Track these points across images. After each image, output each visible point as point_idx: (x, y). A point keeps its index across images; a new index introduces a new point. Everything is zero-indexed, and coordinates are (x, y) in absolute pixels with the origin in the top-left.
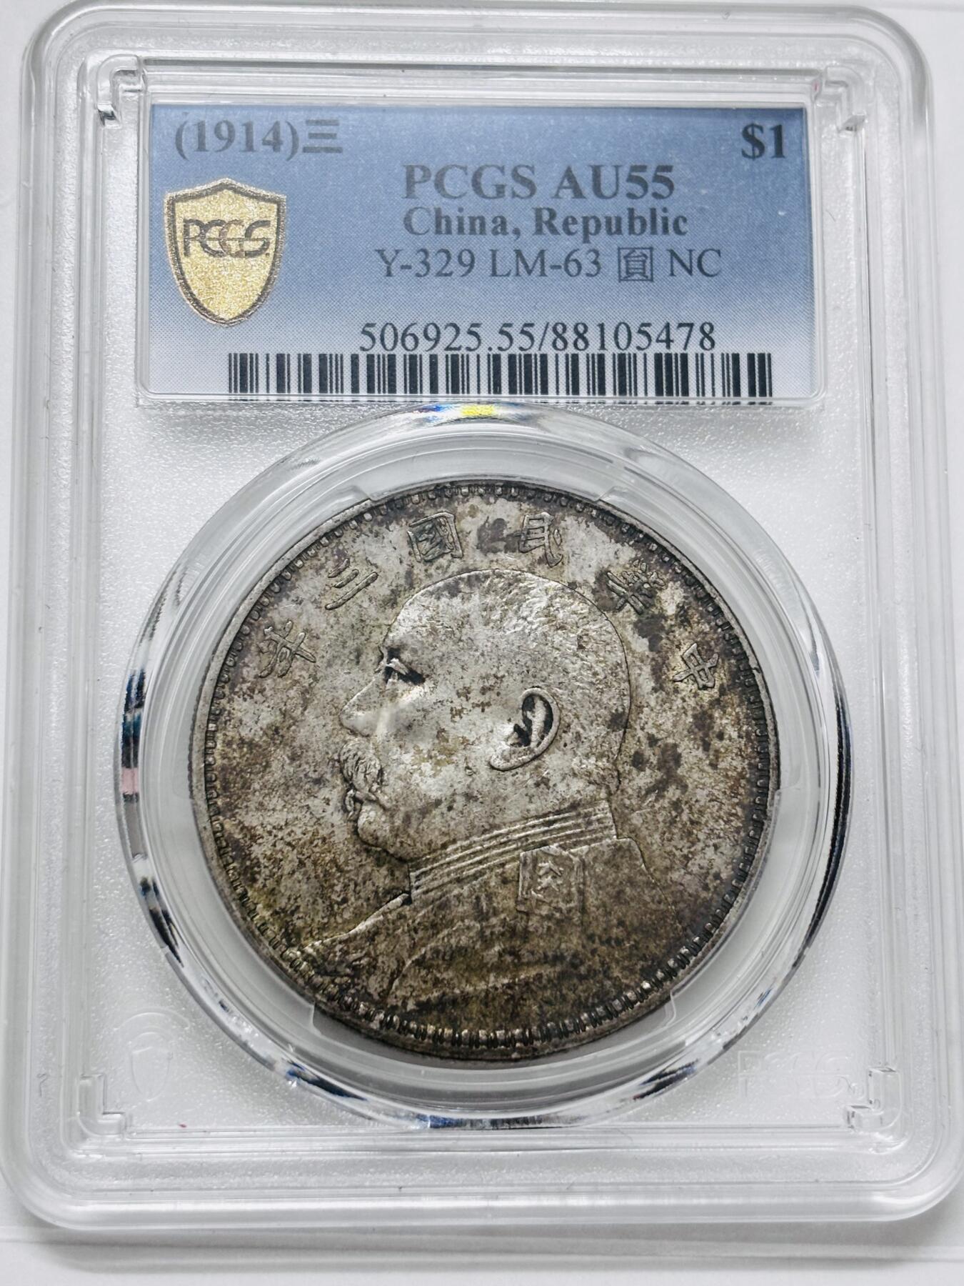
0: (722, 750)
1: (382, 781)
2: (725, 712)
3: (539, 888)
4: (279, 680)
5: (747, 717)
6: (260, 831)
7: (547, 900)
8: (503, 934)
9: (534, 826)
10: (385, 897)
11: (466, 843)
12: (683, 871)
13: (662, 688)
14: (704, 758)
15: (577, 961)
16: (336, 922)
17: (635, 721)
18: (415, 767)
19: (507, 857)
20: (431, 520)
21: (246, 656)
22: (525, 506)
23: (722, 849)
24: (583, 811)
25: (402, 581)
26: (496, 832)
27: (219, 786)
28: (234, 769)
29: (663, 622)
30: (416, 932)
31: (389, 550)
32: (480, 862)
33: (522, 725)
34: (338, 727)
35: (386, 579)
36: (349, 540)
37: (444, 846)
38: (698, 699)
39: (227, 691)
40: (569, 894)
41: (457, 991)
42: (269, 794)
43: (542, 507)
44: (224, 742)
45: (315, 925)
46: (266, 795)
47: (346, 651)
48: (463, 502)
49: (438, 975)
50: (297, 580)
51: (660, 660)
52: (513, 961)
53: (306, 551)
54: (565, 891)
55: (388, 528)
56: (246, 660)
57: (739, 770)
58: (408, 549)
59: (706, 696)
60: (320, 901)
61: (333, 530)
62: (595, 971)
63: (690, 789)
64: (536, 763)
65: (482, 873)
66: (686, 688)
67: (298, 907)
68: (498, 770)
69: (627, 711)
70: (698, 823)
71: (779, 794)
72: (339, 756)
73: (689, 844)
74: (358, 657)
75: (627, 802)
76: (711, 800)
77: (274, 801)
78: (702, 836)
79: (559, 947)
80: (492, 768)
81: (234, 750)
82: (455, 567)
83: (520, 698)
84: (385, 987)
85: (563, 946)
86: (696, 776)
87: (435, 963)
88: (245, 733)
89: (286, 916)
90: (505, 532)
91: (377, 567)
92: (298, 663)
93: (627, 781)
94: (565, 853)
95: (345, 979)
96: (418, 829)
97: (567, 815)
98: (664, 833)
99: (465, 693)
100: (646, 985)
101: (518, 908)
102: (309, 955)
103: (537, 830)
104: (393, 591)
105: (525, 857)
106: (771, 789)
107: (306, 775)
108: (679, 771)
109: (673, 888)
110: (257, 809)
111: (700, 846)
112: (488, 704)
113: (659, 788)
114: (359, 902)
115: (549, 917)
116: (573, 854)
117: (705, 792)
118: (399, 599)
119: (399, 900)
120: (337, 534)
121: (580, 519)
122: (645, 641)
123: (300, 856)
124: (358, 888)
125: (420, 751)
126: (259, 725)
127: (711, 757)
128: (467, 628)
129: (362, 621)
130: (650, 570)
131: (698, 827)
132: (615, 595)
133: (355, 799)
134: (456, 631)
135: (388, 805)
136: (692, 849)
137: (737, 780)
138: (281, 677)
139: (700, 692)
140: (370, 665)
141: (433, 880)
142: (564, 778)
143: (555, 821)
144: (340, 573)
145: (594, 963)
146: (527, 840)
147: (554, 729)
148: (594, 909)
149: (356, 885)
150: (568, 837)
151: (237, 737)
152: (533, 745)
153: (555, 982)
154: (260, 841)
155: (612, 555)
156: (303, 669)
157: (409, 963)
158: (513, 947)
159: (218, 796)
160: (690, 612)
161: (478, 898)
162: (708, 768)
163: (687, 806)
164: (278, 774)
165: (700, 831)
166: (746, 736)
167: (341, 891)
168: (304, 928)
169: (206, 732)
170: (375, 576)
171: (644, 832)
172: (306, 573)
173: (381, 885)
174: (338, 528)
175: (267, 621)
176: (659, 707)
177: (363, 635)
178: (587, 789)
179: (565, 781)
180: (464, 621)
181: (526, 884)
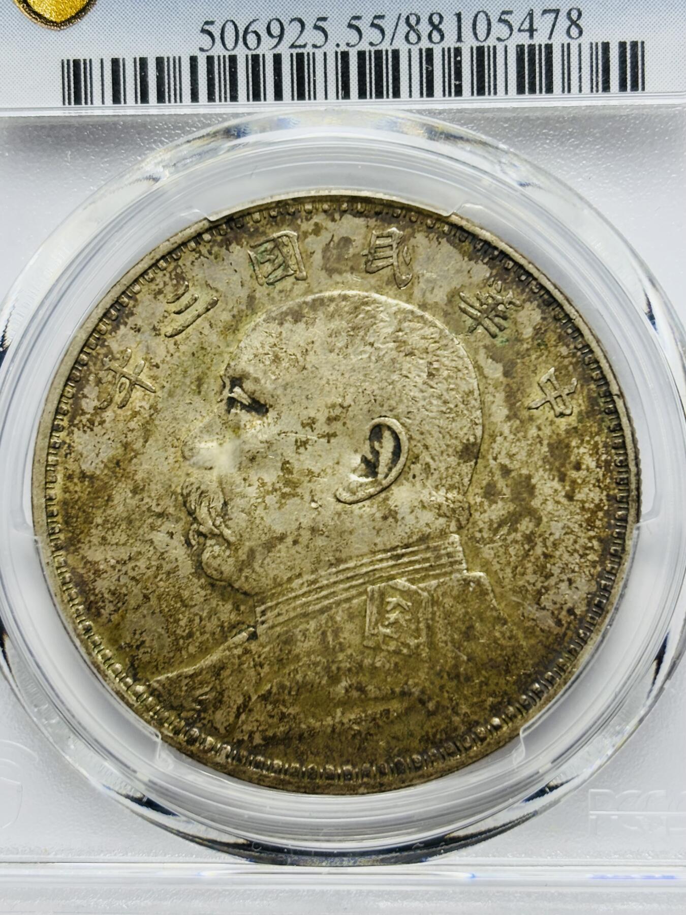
0: (579, 481)
1: (226, 515)
2: (582, 441)
3: (387, 623)
4: (119, 411)
5: (606, 445)
6: (102, 566)
7: (396, 636)
8: (350, 670)
9: (381, 560)
10: (230, 632)
11: (313, 577)
12: (535, 607)
13: (515, 416)
14: (560, 488)
15: (425, 697)
16: (182, 656)
17: (487, 451)
18: (260, 500)
19: (354, 592)
20: (274, 240)
21: (85, 387)
22: (372, 222)
23: (577, 584)
24: (432, 544)
25: (244, 306)
26: (342, 567)
28: (76, 503)
29: (519, 346)
30: (262, 667)
31: (230, 272)
32: (326, 597)
33: (370, 456)
34: (181, 459)
35: (227, 304)
36: (188, 264)
37: (290, 580)
38: (554, 427)
39: (66, 423)
40: (418, 630)
41: (303, 726)
42: (112, 528)
43: (390, 223)
44: (65, 475)
45: (161, 658)
46: (108, 529)
47: (188, 381)
48: (307, 220)
50: (134, 306)
51: (514, 386)
52: (359, 697)
53: (142, 275)
54: (413, 627)
55: (227, 249)
56: (86, 391)
57: (597, 501)
58: (249, 272)
59: (562, 423)
60: (165, 636)
61: (170, 253)
62: (443, 707)
63: (544, 522)
64: (383, 495)
65: (328, 608)
66: (542, 415)
67: (143, 642)
68: (345, 503)
69: (479, 441)
70: (551, 556)
71: (638, 528)
72: (182, 489)
73: (542, 579)
74: (199, 386)
75: (478, 536)
76: (566, 534)
77: (118, 535)
78: (556, 571)
80: (339, 501)
81: (75, 484)
82: (298, 290)
83: (367, 427)
84: (231, 719)
85: (410, 682)
86: (550, 506)
87: (281, 698)
88: (85, 466)
89: (131, 650)
90: (351, 252)
91: (217, 291)
92: (137, 393)
93: (478, 513)
94: (414, 587)
95: (191, 713)
96: (262, 563)
97: (416, 548)
98: (516, 567)
99: (310, 424)
100: (496, 721)
101: (365, 643)
102: (155, 690)
103: (385, 564)
105: (373, 591)
106: (630, 522)
107: (149, 509)
108: (532, 503)
109: (525, 624)
110: (101, 544)
111: (552, 581)
112: (334, 435)
113: (512, 520)
114: (205, 637)
115: (397, 652)
116: (422, 589)
117: (560, 525)
118: (240, 325)
119: (245, 635)
120: (175, 256)
121: (431, 236)
123: (145, 591)
124: (203, 623)
125: (263, 484)
126: (100, 458)
128: (311, 358)
129: (202, 348)
130: (505, 289)
132: (467, 317)
133: (200, 534)
134: (300, 359)
135: (232, 539)
136: (546, 584)
137: (594, 512)
138: (120, 407)
139: (556, 419)
140: (212, 394)
141: (279, 615)
142: (412, 512)
143: (403, 555)
144: (178, 298)
145: (442, 699)
146: (374, 575)
147: (402, 459)
148: (443, 645)
149: (201, 620)
150: (416, 571)
151: (78, 471)
152: (380, 477)
154: (105, 575)
156: (143, 400)
157: (254, 698)
158: (359, 683)
159: (60, 531)
160: (547, 335)
161: (324, 634)
162: (564, 501)
163: (541, 539)
164: (120, 508)
165: (554, 564)
166: (605, 466)
167: (186, 626)
168: (149, 662)
169: (47, 466)
170: (215, 301)
171: (496, 566)
172: (144, 299)
173: (226, 619)
174: (176, 250)
175: (105, 350)
176: (513, 436)
177: (204, 363)
178: (437, 522)
179: (414, 513)
180: (309, 348)
181: (374, 619)
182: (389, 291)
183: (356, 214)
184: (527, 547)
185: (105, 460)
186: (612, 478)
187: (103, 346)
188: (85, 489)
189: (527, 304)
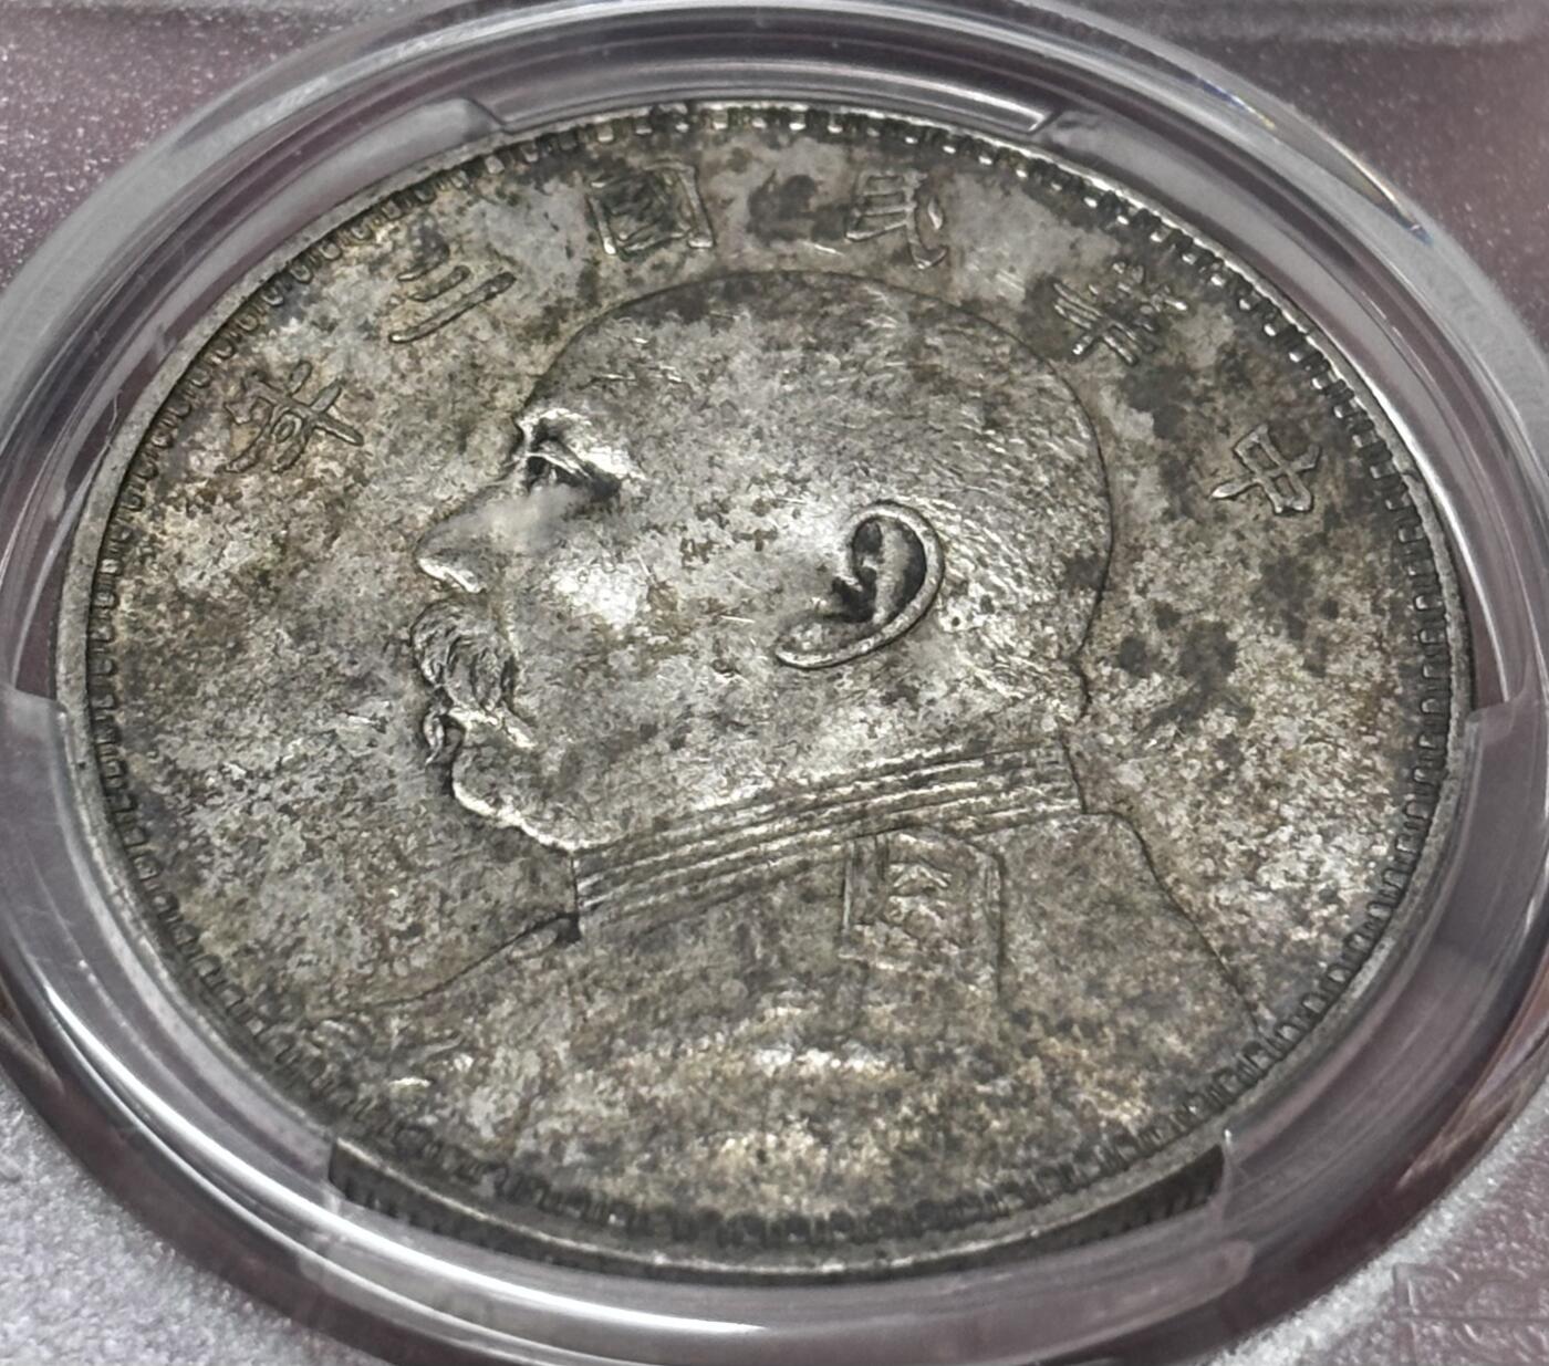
0: (1335, 638)
1: (512, 686)
2: (1339, 561)
3: (893, 913)
4: (272, 478)
5: (1393, 571)
6: (212, 781)
10: (514, 924)
12: (1245, 885)
13: (1187, 511)
14: (1292, 651)
17: (1124, 576)
20: (641, 176)
21: (199, 429)
22: (860, 153)
23: (1339, 840)
24: (999, 756)
25: (571, 292)
27: (119, 686)
28: (159, 652)
29: (1187, 381)
30: (590, 999)
31: (543, 230)
33: (853, 580)
34: (412, 575)
35: (535, 287)
36: (449, 209)
37: (661, 822)
38: (1273, 533)
39: (150, 494)
40: (967, 925)
47: (437, 425)
48: (716, 144)
49: (643, 1091)
50: (323, 283)
51: (1181, 456)
53: (346, 226)
54: (956, 919)
55: (539, 187)
56: (199, 436)
57: (1378, 677)
58: (585, 231)
59: (1291, 531)
60: (356, 930)
61: (411, 189)
62: (1031, 1088)
63: (1259, 716)
64: (884, 656)
66: (1245, 514)
67: (300, 941)
68: (795, 666)
69: (1104, 555)
73: (1259, 829)
76: (1310, 740)
77: (253, 721)
78: (1288, 812)
80: (781, 663)
81: (161, 615)
83: (848, 521)
86: (1271, 688)
88: (188, 580)
89: (270, 956)
90: (814, 202)
91: (512, 263)
92: (322, 444)
93: (1106, 697)
94: (958, 842)
96: (597, 783)
98: (1198, 805)
99: (717, 512)
101: (842, 953)
104: (548, 310)
105: (858, 848)
106: (1455, 715)
107: (330, 670)
108: (1231, 679)
109: (1223, 920)
110: (211, 736)
111: (1284, 834)
112: (772, 536)
113: (1183, 712)
114: (452, 935)
116: (975, 844)
117: (1299, 722)
118: (563, 326)
119: (547, 931)
120: (421, 196)
121: (988, 182)
122: (1146, 419)
123: (311, 835)
124: (449, 905)
125: (604, 628)
126: (223, 566)
127: (1309, 651)
130: (1153, 279)
133: (450, 722)
134: (697, 388)
136: (1268, 840)
137: (1373, 699)
138: (278, 472)
139: (1278, 521)
140: (488, 453)
144: (426, 273)
145: (1029, 1072)
146: (864, 815)
147: (927, 589)
148: (1029, 959)
149: (444, 897)
151: (170, 588)
152: (878, 618)
153: (934, 1110)
156: (332, 458)
159: (116, 705)
160: (1250, 363)
162: (1302, 675)
163: (1253, 750)
164: (262, 667)
166: (1392, 609)
167: (407, 910)
168: (313, 984)
169: (97, 574)
170: (506, 280)
171: (1150, 801)
172: (348, 271)
173: (505, 899)
174: (424, 185)
175: (250, 362)
176: (1180, 550)
177: (476, 393)
178: (1010, 710)
179: (956, 695)
180: (717, 368)
181: (862, 903)
182: (898, 275)
183: (825, 137)
186: (1409, 634)
187: (247, 352)
188: (183, 626)
189: (1203, 307)
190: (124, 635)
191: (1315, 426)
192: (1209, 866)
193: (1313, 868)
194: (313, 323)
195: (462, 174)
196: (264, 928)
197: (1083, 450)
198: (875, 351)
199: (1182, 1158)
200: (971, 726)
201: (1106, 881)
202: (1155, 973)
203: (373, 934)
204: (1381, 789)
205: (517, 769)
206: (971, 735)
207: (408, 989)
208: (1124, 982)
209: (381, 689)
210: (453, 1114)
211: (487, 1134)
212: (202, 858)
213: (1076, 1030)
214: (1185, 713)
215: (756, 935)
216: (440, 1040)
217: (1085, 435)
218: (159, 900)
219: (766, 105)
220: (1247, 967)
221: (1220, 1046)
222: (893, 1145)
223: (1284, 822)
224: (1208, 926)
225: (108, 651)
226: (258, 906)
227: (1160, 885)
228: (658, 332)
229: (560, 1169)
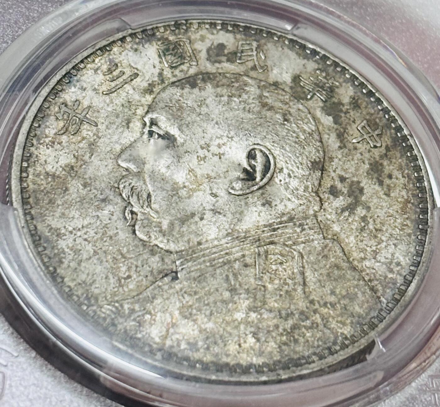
0: (392, 185)
1: (150, 201)
2: (391, 162)
3: (271, 270)
4: (71, 137)
5: (407, 165)
6: (63, 231)
9: (263, 232)
10: (159, 275)
12: (373, 261)
13: (345, 147)
14: (380, 190)
16: (124, 291)
17: (329, 167)
18: (174, 193)
20: (174, 43)
21: (47, 121)
22: (238, 36)
23: (399, 247)
24: (298, 222)
25: (156, 79)
27: (31, 202)
28: (42, 191)
29: (341, 107)
31: (145, 59)
33: (249, 168)
35: (145, 77)
36: (117, 53)
38: (371, 153)
39: (35, 142)
40: (293, 274)
43: (250, 37)
44: (34, 174)
46: (67, 208)
47: (119, 120)
48: (195, 33)
50: (81, 76)
51: (342, 130)
53: (86, 58)
54: (290, 272)
55: (143, 46)
56: (48, 124)
57: (406, 197)
58: (158, 60)
59: (376, 153)
60: (111, 277)
61: (105, 46)
63: (372, 209)
64: (261, 191)
66: (362, 148)
67: (94, 281)
68: (235, 195)
69: (322, 160)
70: (380, 230)
72: (118, 184)
73: (376, 244)
74: (128, 124)
75: (329, 217)
76: (388, 216)
77: (73, 213)
78: (384, 238)
79: (289, 308)
80: (230, 194)
81: (42, 180)
82: (192, 71)
83: (245, 151)
86: (375, 201)
88: (49, 168)
89: (86, 286)
90: (226, 52)
91: (137, 70)
92: (85, 126)
93: (327, 204)
94: (288, 248)
96: (179, 231)
97: (286, 224)
98: (357, 236)
99: (207, 147)
101: (257, 283)
103: (266, 234)
104: (149, 84)
105: (259, 250)
106: (429, 209)
107: (95, 196)
108: (363, 198)
109: (368, 271)
110: (61, 217)
111: (383, 245)
112: (224, 154)
114: (140, 278)
116: (293, 249)
117: (384, 211)
118: (154, 90)
119: (169, 277)
120: (108, 48)
121: (277, 45)
122: (331, 118)
124: (138, 269)
126: (59, 164)
127: (385, 189)
129: (129, 102)
130: (329, 76)
131: (381, 233)
132: (306, 90)
134: (197, 109)
135: (156, 216)
136: (379, 247)
137: (405, 204)
138: (73, 135)
139: (372, 150)
144: (111, 73)
145: (316, 319)
146: (259, 240)
147: (271, 171)
148: (313, 284)
149: (137, 267)
150: (289, 238)
151: (44, 171)
153: (289, 330)
154: (64, 237)
155: (301, 67)
156: (89, 130)
159: (31, 208)
160: (359, 101)
162: (384, 197)
163: (372, 219)
164: (74, 196)
165: (383, 235)
166: (408, 176)
167: (126, 271)
168: (100, 294)
169: (21, 167)
170: (136, 75)
171: (343, 236)
172: (88, 72)
173: (155, 267)
174: (109, 45)
175: (61, 100)
176: (345, 159)
177: (130, 110)
178: (299, 208)
179: (283, 203)
180: (202, 103)
181: (261, 267)
182: (253, 74)
183: (228, 31)
184: (363, 224)
185: (63, 165)
186: (414, 184)
187: (59, 97)
188: (49, 183)
189: (344, 84)
190: (31, 186)
191: (380, 121)
192: (362, 255)
193: (393, 255)
194: (79, 88)
195: (120, 42)
196: (83, 277)
197: (313, 128)
198: (249, 97)
199: (363, 344)
200: (289, 213)
201: (333, 260)
202: (350, 288)
203: (116, 278)
204: (410, 231)
205: (155, 227)
206: (289, 215)
207: (128, 295)
208: (341, 290)
209: (111, 202)
210: (146, 333)
211: (157, 340)
212: (62, 255)
213: (329, 305)
214: (351, 208)
215: (231, 277)
216: (140, 311)
217: (313, 123)
218: (51, 269)
219: (209, 21)
220: (376, 285)
221: (371, 309)
222: (278, 342)
223: (383, 241)
224: (364, 273)
225: (27, 191)
226: (81, 270)
227: (349, 261)
228: (184, 91)
229: (180, 350)
